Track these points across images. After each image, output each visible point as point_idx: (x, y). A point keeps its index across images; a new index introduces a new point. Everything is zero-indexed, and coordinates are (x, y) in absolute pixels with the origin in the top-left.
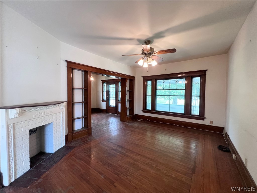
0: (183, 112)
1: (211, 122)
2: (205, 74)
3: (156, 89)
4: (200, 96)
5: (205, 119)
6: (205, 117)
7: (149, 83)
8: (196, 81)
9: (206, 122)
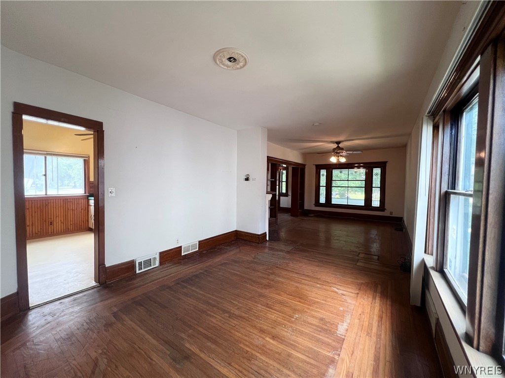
0: (362, 204)
1: (391, 213)
2: (386, 166)
3: (332, 180)
4: (380, 187)
5: (385, 211)
6: (385, 208)
7: (323, 172)
8: (377, 171)
9: (386, 213)
